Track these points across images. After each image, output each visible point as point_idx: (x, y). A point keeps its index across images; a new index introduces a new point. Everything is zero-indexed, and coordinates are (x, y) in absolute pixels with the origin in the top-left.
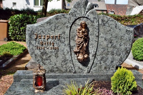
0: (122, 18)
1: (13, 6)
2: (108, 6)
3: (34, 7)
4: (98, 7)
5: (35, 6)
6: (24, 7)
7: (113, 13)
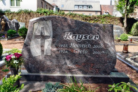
0: (90, 18)
4: (92, 7)
7: (107, 14)
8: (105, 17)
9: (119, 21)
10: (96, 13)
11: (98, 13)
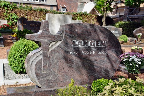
8: (81, 15)
9: (96, 20)
10: (52, 8)
11: (54, 8)
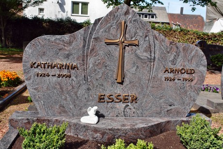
1: (39, 14)
2: (171, 16)
3: (72, 16)
5: (73, 14)
6: (56, 15)
